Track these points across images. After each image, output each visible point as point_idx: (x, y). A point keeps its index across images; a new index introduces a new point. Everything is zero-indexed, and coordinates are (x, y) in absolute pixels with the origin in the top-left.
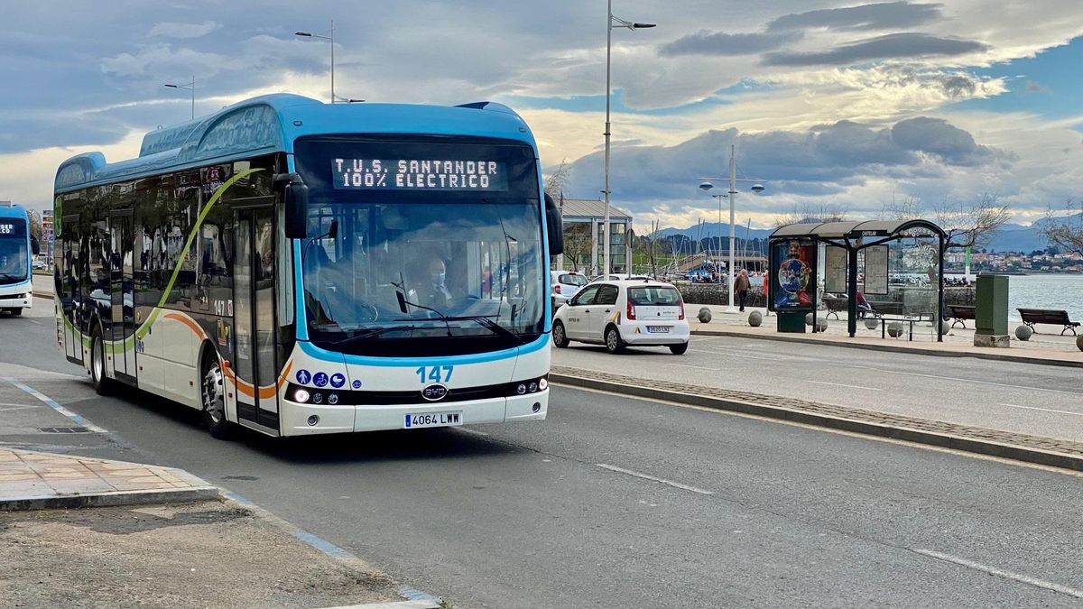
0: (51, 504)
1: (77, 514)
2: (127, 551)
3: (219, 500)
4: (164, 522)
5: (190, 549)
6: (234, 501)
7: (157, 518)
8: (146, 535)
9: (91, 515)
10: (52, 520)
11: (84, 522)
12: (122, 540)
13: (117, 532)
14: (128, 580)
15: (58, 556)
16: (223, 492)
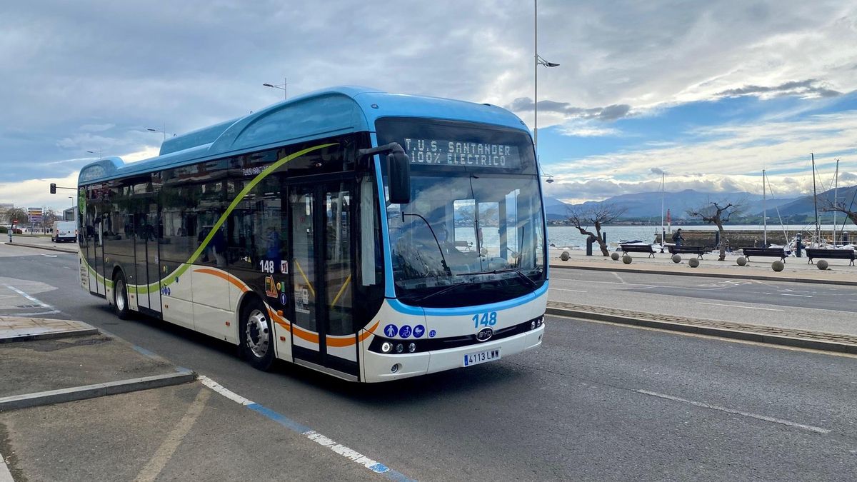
0: (15, 340)
1: (29, 344)
2: (50, 359)
3: (99, 334)
4: (72, 345)
5: (81, 356)
6: (105, 334)
7: (67, 344)
8: (61, 351)
9: (35, 344)
10: (15, 347)
11: (31, 347)
12: (49, 354)
13: (47, 351)
14: (49, 372)
15: (16, 362)
16: (100, 330)
